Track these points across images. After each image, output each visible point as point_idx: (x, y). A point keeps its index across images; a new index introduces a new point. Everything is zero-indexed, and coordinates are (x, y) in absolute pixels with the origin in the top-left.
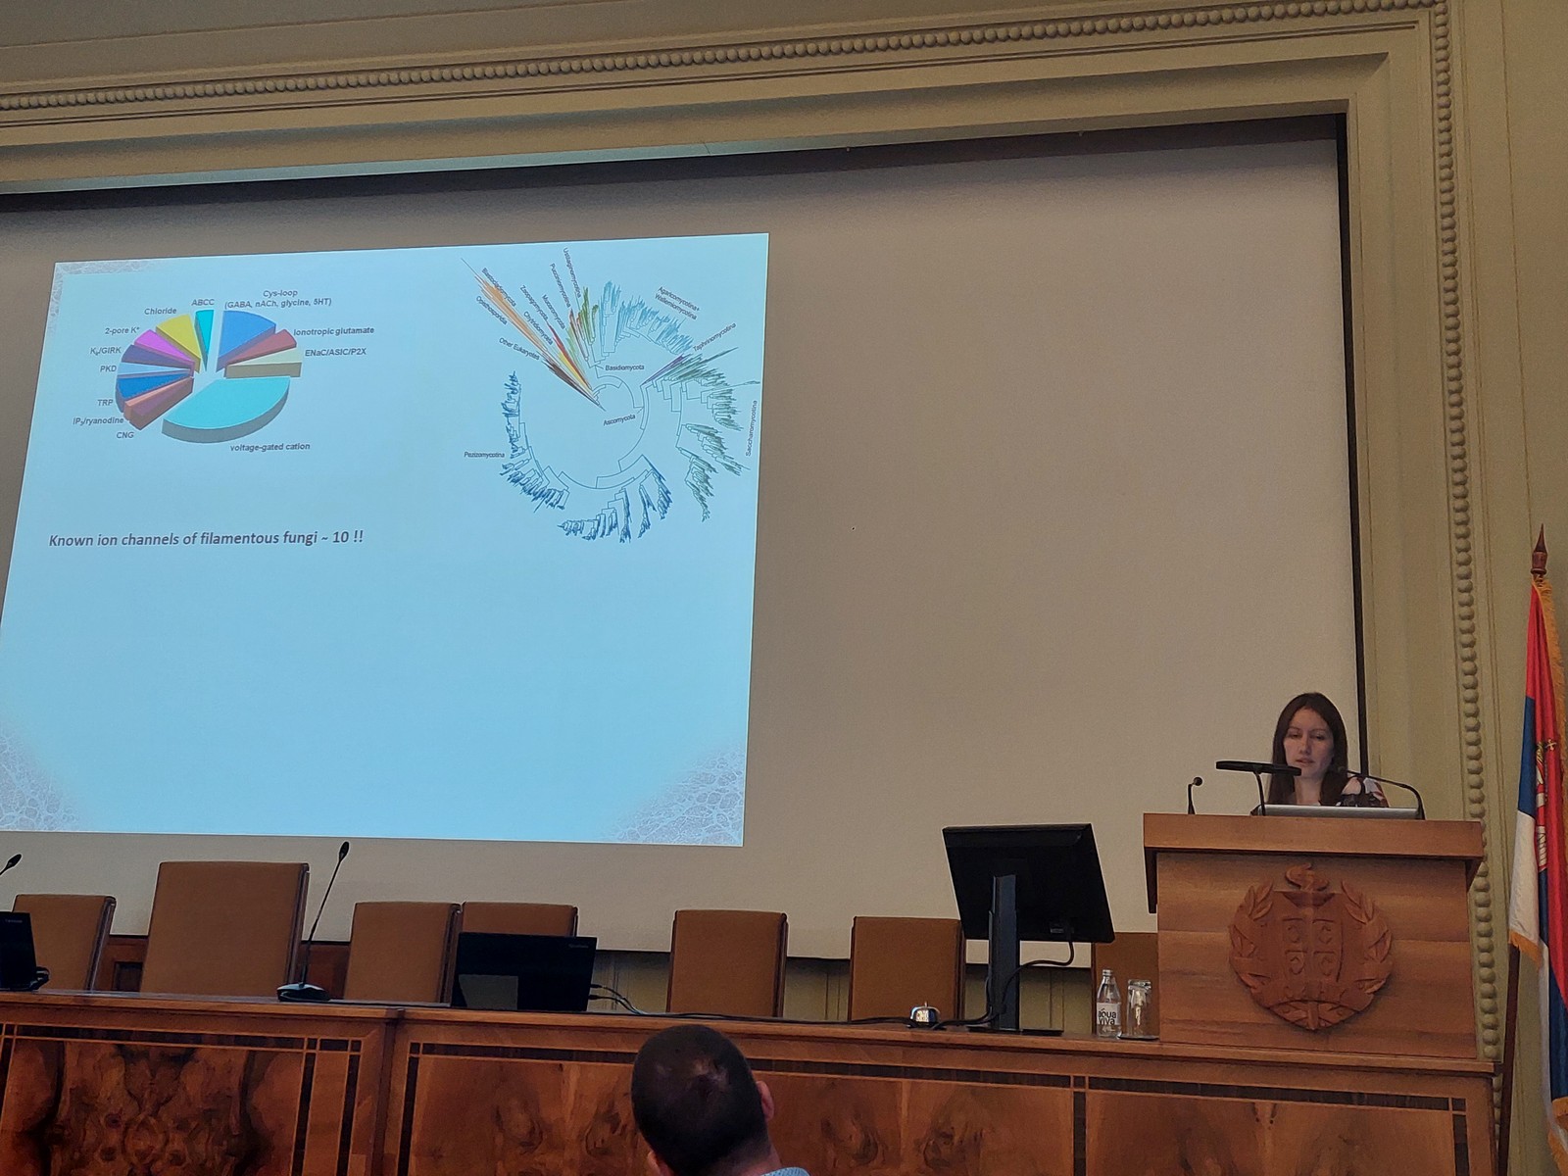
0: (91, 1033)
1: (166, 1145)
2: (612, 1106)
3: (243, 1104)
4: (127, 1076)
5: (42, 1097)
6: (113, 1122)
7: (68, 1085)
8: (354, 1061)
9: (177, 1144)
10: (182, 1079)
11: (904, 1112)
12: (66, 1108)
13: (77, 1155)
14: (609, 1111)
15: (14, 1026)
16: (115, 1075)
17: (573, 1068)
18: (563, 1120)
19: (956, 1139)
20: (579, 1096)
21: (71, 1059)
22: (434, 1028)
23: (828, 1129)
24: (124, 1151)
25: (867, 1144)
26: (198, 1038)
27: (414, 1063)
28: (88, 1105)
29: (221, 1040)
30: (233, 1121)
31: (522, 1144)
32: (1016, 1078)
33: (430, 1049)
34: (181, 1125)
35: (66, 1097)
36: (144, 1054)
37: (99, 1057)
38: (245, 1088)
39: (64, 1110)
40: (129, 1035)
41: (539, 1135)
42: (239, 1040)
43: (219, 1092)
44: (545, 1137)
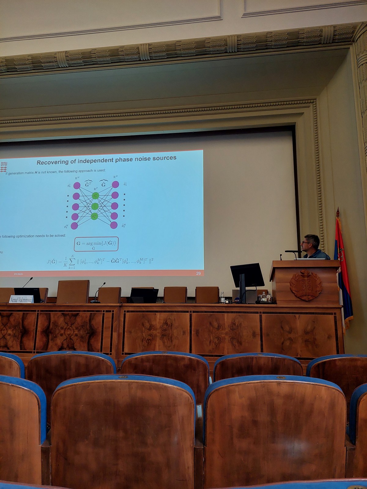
0: (56, 311)
1: (74, 332)
2: (166, 321)
3: (90, 324)
4: (65, 319)
5: (46, 324)
6: (62, 328)
7: (52, 322)
8: (113, 314)
9: (76, 332)
10: (76, 319)
11: (226, 320)
12: (52, 326)
13: (55, 335)
14: (166, 322)
15: (39, 310)
16: (62, 319)
17: (158, 314)
18: (156, 324)
19: (236, 325)
20: (160, 320)
21: (52, 316)
22: (128, 307)
23: (211, 324)
24: (65, 334)
25: (218, 326)
26: (79, 311)
27: (125, 314)
28: (56, 325)
29: (84, 311)
30: (88, 327)
31: (148, 329)
32: (248, 312)
33: (128, 311)
34: (77, 328)
35: (51, 323)
36: (68, 314)
37: (58, 315)
38: (90, 320)
39: (51, 326)
40: (64, 311)
41: (151, 327)
42: (88, 311)
43: (84, 322)
44: (153, 328)
